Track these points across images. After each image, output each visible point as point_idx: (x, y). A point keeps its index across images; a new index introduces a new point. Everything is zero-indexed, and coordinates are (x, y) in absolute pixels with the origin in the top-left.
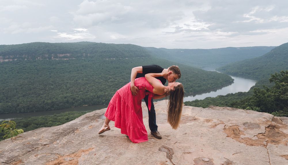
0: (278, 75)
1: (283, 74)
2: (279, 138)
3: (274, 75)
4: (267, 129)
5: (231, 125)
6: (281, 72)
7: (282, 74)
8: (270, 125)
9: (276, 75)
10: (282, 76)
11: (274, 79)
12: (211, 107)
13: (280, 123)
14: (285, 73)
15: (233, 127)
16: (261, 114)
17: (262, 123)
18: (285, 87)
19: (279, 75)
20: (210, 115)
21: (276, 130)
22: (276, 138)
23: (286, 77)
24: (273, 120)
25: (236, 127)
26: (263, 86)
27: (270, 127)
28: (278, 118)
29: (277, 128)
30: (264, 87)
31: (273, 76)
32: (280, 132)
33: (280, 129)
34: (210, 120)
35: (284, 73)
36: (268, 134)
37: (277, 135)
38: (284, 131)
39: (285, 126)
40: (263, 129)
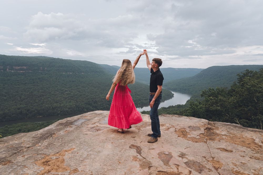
0: (206, 91)
1: (210, 90)
2: (214, 137)
4: (205, 130)
5: (179, 128)
6: (209, 89)
7: (209, 91)
8: (207, 127)
12: (162, 115)
13: (213, 126)
15: (181, 130)
16: (199, 120)
17: (202, 126)
19: (207, 91)
20: (163, 121)
22: (212, 137)
23: (213, 93)
24: (209, 124)
25: (183, 129)
27: (207, 129)
28: (212, 122)
29: (212, 130)
30: (197, 101)
31: (204, 92)
33: (214, 130)
34: (163, 125)
35: (211, 89)
36: (207, 134)
37: (212, 134)
38: (218, 132)
39: (217, 128)
40: (203, 131)
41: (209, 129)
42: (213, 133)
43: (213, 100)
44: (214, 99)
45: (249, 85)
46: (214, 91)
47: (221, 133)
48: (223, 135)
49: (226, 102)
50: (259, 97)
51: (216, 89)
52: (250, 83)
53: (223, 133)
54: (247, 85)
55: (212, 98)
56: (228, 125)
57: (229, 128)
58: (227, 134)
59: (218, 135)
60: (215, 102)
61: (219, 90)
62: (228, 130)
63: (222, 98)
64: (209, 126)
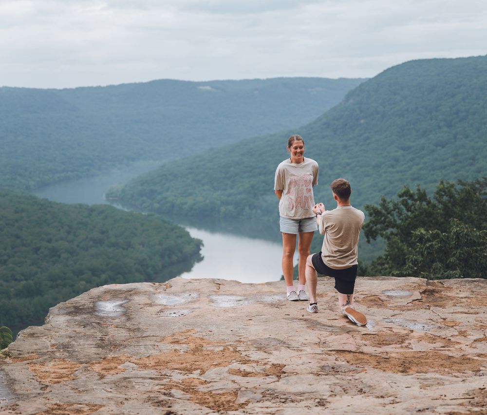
0: (391, 206)
1: (410, 202)
3: (379, 207)
4: (423, 295)
6: (400, 196)
7: (405, 203)
8: (426, 289)
9: (386, 209)
10: (408, 211)
11: (379, 226)
13: (440, 287)
14: (416, 197)
15: (369, 298)
16: (404, 279)
17: (413, 289)
18: (428, 245)
19: (396, 206)
21: (437, 295)
22: (440, 302)
23: (422, 213)
24: (428, 284)
25: (373, 297)
27: (427, 292)
28: (436, 281)
29: (437, 292)
31: (377, 212)
32: (443, 296)
33: (442, 293)
35: (411, 196)
36: (427, 299)
37: (439, 300)
38: (449, 294)
39: (449, 288)
40: (417, 295)
41: (432, 292)
42: (441, 298)
43: (428, 240)
44: (435, 237)
46: (429, 203)
47: (458, 295)
48: (462, 298)
51: (437, 193)
53: (463, 295)
55: (423, 231)
56: (475, 281)
57: (476, 286)
58: (472, 296)
59: (452, 299)
60: (440, 248)
61: (451, 196)
62: (474, 290)
63: (465, 229)
64: (430, 287)
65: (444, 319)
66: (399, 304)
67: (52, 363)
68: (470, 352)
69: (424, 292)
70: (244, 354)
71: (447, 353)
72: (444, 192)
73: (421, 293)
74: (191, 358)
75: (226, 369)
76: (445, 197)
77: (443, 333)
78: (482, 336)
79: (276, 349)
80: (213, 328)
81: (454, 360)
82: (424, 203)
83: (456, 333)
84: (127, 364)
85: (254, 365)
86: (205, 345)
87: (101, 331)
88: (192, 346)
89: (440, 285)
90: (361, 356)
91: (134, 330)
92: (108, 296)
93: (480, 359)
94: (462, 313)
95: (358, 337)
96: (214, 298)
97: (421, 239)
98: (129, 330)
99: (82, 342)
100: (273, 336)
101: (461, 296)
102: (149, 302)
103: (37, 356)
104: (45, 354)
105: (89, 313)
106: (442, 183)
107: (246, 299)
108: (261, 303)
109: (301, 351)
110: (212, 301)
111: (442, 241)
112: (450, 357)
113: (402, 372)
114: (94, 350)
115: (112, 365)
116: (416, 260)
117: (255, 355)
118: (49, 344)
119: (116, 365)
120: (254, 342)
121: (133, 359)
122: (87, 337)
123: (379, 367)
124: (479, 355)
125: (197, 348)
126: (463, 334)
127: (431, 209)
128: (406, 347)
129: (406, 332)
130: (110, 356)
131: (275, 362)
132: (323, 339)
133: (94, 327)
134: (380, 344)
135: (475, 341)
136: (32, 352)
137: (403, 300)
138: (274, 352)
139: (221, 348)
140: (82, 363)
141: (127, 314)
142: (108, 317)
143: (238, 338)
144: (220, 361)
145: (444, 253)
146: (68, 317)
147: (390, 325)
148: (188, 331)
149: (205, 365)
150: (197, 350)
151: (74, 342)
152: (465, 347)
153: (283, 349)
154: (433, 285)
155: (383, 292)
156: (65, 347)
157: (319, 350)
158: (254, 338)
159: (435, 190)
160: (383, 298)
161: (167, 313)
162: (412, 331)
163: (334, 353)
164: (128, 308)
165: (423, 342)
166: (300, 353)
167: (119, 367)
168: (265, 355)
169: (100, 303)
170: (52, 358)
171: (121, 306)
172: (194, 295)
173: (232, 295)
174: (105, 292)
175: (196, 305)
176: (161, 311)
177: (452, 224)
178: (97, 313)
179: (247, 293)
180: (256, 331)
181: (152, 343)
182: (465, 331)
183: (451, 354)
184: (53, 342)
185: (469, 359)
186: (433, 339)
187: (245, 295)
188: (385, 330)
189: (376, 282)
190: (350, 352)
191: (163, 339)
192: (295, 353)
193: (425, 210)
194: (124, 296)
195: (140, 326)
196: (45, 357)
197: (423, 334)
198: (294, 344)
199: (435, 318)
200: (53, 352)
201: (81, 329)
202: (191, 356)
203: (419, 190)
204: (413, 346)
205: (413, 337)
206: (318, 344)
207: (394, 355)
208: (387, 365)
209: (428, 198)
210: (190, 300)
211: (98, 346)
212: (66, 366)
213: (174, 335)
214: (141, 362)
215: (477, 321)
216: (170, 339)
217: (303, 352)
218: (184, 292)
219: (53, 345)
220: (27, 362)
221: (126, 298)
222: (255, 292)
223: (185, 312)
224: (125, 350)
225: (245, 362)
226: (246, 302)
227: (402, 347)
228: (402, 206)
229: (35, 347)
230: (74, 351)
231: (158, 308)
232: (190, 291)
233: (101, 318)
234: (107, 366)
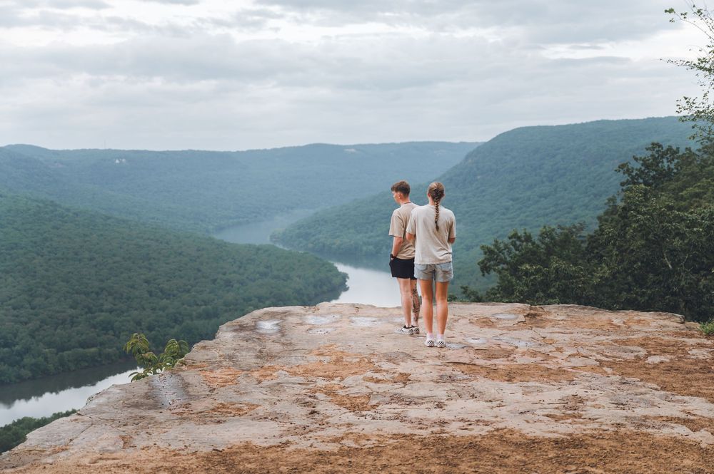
0: (502, 246)
1: (518, 243)
3: (492, 247)
4: (527, 318)
5: (477, 318)
6: (510, 238)
7: (514, 245)
8: (529, 313)
9: (498, 248)
10: (516, 250)
11: (492, 263)
14: (523, 239)
15: (482, 320)
16: (511, 305)
17: (518, 312)
18: (532, 278)
19: (506, 246)
21: (539, 318)
23: (528, 252)
24: (531, 309)
25: (485, 319)
26: (463, 290)
27: (530, 316)
28: (538, 306)
29: (539, 316)
30: (464, 293)
31: (490, 251)
33: (543, 316)
35: (519, 238)
36: (530, 322)
37: (540, 322)
38: (548, 317)
39: (549, 313)
40: (522, 318)
41: (534, 316)
42: (542, 320)
43: (532, 274)
44: (538, 271)
45: (644, 214)
46: (534, 243)
47: (556, 319)
48: (559, 321)
49: (578, 277)
50: (675, 250)
51: (540, 236)
52: (646, 206)
53: (559, 318)
54: (639, 213)
55: (528, 266)
56: (570, 307)
57: (571, 311)
58: (567, 319)
59: (550, 321)
60: (542, 281)
61: (552, 238)
62: (570, 314)
63: (563, 264)
64: (532, 312)
65: (544, 338)
66: (506, 325)
67: (220, 370)
68: (565, 365)
69: (528, 315)
70: (376, 364)
71: (546, 365)
72: (547, 234)
73: (525, 316)
74: (333, 367)
75: (362, 377)
76: (547, 239)
77: (542, 349)
78: (575, 352)
79: (403, 361)
80: (352, 344)
81: (552, 371)
82: (530, 244)
83: (555, 350)
84: (281, 371)
85: (385, 373)
86: (344, 357)
87: (260, 345)
88: (334, 358)
89: (541, 310)
90: (474, 367)
91: (287, 345)
92: (267, 317)
93: (574, 371)
94: (559, 332)
95: (472, 352)
96: (354, 319)
97: (527, 273)
98: (283, 344)
99: (244, 353)
100: (401, 351)
101: (559, 319)
102: (300, 322)
103: (208, 365)
104: (214, 363)
105: (251, 330)
106: (545, 227)
107: (380, 320)
108: (392, 323)
109: (424, 362)
110: (352, 322)
111: (543, 275)
112: (548, 369)
113: (508, 381)
114: (254, 360)
115: (269, 372)
116: (522, 291)
117: (386, 366)
118: (218, 355)
119: (271, 372)
120: (385, 355)
121: (285, 368)
122: (248, 349)
123: (489, 376)
124: (573, 368)
125: (338, 359)
126: (559, 350)
127: (535, 249)
128: (512, 360)
129: (512, 348)
130: (267, 365)
131: (402, 372)
132: (442, 353)
133: (254, 342)
134: (490, 358)
135: (570, 356)
136: (204, 362)
137: (510, 322)
138: (402, 363)
139: (358, 360)
140: (243, 371)
141: (282, 332)
142: (266, 334)
143: (372, 352)
144: (357, 370)
145: (546, 285)
146: (234, 334)
147: (499, 342)
148: (331, 345)
149: (344, 373)
150: (338, 361)
151: (238, 354)
152: (561, 361)
153: (409, 361)
154: (535, 309)
155: (493, 315)
156: (231, 357)
157: (439, 362)
158: (385, 351)
159: (539, 233)
160: (493, 320)
161: (315, 331)
162: (517, 347)
163: (451, 364)
164: (283, 327)
165: (526, 357)
166: (423, 364)
167: (274, 374)
168: (394, 366)
169: (260, 322)
170: (220, 366)
171: (277, 324)
172: (337, 316)
173: (368, 316)
174: (265, 314)
175: (338, 325)
176: (310, 329)
177: (552, 261)
178: (258, 331)
179: (381, 315)
180: (388, 346)
181: (302, 355)
182: (561, 348)
183: (549, 367)
184: (221, 353)
185: (565, 371)
186: (534, 354)
187: (378, 317)
188: (494, 346)
189: (487, 307)
190: (464, 364)
191: (310, 352)
192: (419, 364)
193: (530, 249)
194: (280, 316)
195: (293, 341)
196: (214, 365)
197: (526, 350)
198: (418, 357)
199: (536, 337)
200: (220, 361)
201: (244, 343)
202: (333, 366)
203: (525, 233)
204: (517, 359)
205: (517, 352)
206: (438, 357)
207: (501, 367)
208: (496, 375)
209: (533, 239)
210: (334, 320)
211: (258, 357)
212: (231, 373)
213: (319, 348)
214: (292, 370)
215: (572, 339)
216: (316, 352)
217: (426, 364)
218: (328, 314)
219: (221, 356)
220: (200, 369)
221: (281, 319)
222: (387, 314)
223: (329, 330)
224: (279, 360)
225: (377, 371)
226: (380, 322)
227: (508, 360)
228: (511, 246)
229: (206, 357)
230: (238, 361)
231: (307, 327)
232: (334, 313)
233: (261, 334)
234: (264, 373)
